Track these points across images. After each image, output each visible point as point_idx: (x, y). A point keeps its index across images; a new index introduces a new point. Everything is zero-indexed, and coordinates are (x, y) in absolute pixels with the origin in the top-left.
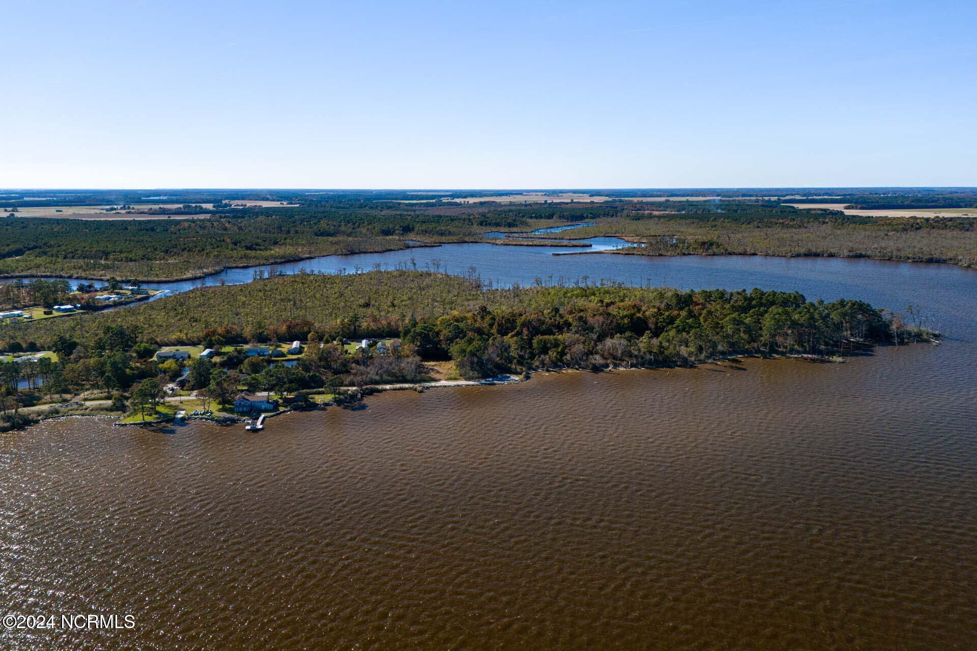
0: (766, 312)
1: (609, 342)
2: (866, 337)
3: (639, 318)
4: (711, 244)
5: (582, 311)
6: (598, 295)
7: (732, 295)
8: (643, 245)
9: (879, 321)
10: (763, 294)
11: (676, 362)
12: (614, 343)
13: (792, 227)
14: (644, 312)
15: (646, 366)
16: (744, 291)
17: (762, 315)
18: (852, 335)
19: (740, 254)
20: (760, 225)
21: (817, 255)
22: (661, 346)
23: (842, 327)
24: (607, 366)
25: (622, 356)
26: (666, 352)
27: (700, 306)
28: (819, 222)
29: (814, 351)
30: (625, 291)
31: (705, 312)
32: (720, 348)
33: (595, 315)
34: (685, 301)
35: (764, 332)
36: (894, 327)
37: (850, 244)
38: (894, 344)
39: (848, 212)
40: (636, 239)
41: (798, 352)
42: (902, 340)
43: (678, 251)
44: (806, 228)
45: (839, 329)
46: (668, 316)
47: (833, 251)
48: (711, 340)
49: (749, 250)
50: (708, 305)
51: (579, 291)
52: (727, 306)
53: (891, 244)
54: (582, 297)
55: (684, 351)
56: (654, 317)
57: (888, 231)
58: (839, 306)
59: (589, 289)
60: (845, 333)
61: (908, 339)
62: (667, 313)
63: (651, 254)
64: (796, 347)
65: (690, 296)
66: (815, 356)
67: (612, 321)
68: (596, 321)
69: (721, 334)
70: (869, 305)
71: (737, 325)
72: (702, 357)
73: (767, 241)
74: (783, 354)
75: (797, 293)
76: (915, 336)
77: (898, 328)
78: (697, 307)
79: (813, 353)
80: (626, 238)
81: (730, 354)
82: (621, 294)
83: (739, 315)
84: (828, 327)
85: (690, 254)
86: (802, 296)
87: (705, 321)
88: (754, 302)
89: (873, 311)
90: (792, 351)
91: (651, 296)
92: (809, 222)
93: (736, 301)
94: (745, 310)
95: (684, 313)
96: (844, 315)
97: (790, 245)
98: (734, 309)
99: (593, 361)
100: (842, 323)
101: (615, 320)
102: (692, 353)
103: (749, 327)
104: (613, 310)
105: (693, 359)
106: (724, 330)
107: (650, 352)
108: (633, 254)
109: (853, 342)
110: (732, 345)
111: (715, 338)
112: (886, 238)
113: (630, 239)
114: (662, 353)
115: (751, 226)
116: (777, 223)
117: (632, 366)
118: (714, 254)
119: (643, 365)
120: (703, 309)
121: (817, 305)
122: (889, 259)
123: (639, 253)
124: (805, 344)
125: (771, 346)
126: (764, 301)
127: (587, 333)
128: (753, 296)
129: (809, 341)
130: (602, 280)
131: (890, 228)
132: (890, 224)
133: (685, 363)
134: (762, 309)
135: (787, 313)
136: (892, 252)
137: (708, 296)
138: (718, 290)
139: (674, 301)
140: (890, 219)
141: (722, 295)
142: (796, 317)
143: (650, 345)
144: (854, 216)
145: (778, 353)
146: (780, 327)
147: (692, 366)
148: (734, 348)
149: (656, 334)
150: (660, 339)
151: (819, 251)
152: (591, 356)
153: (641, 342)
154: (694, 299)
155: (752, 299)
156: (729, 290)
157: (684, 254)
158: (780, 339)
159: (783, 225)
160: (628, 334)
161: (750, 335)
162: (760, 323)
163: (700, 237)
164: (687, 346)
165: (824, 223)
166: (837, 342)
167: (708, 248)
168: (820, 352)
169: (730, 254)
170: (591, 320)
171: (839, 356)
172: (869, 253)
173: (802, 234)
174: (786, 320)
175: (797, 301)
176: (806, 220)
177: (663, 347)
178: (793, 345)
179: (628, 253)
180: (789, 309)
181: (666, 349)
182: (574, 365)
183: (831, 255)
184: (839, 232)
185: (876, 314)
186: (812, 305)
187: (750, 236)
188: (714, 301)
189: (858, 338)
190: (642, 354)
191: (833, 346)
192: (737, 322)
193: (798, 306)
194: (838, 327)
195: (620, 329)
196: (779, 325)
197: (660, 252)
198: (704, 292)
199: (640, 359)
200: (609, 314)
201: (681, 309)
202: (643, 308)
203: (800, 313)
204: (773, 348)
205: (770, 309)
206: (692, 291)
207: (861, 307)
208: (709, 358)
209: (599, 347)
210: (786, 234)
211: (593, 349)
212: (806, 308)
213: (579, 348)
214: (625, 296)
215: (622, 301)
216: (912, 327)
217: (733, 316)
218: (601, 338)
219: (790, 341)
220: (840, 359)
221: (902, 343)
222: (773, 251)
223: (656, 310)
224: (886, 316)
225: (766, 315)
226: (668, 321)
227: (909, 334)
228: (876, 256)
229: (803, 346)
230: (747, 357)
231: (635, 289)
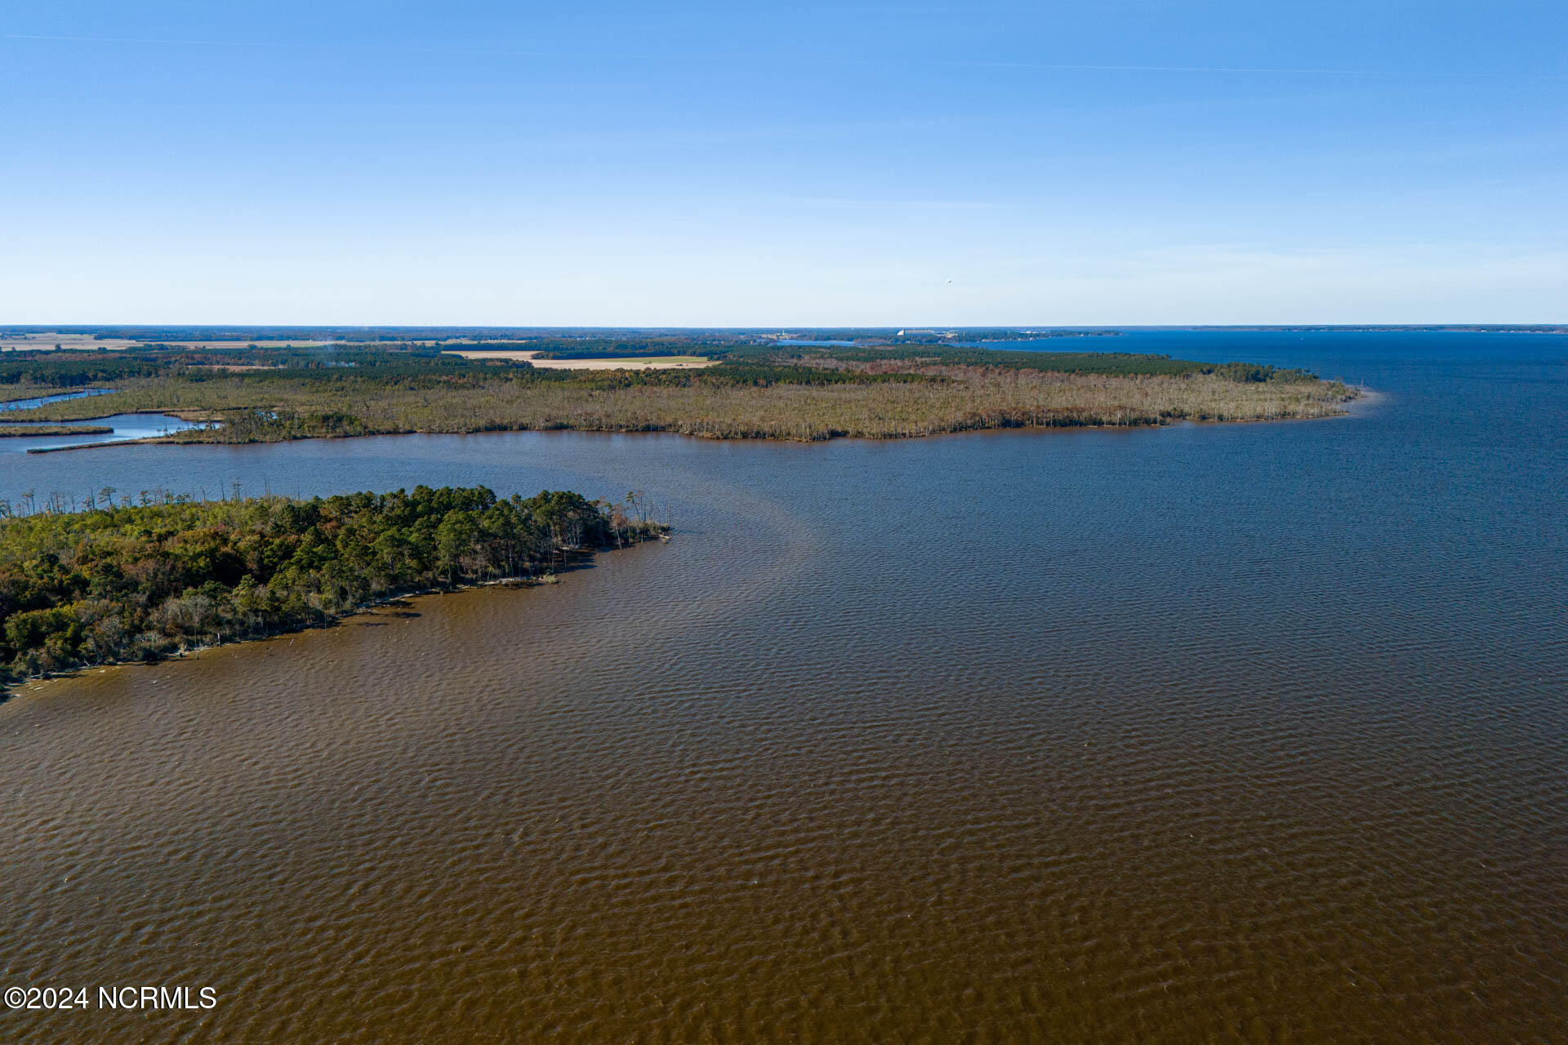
0: (440, 521)
1: (172, 605)
2: (582, 542)
3: (227, 555)
4: (340, 419)
5: (109, 554)
6: (139, 521)
7: (383, 499)
8: (217, 426)
9: (595, 518)
10: (431, 493)
11: (303, 621)
12: (186, 604)
13: (463, 387)
14: (235, 544)
15: (251, 635)
16: (403, 491)
17: (435, 526)
18: (564, 541)
19: (389, 433)
20: (413, 385)
21: (503, 428)
22: (273, 597)
23: (550, 532)
24: (175, 648)
25: (202, 625)
26: (284, 607)
27: (334, 523)
28: (501, 379)
29: (517, 571)
30: (194, 510)
31: (342, 532)
32: (375, 586)
33: (136, 560)
34: (307, 517)
35: (442, 553)
36: (614, 524)
37: (547, 410)
38: (617, 547)
39: (538, 364)
40: (203, 415)
41: (495, 577)
42: (627, 540)
43: (284, 433)
44: (483, 388)
45: (545, 535)
46: (281, 545)
47: (525, 421)
48: (359, 577)
49: (402, 425)
50: (347, 520)
51: (96, 517)
52: (378, 518)
53: (599, 407)
54: (106, 527)
55: (315, 600)
56: (255, 549)
57: (592, 389)
58: (543, 502)
59: (117, 511)
60: (555, 540)
61: (633, 538)
62: (277, 541)
63: (234, 440)
64: (490, 569)
65: (315, 508)
66: (519, 579)
67: (173, 568)
68: (143, 571)
69: (374, 564)
70: (580, 496)
71: (398, 546)
72: (347, 605)
73: (426, 411)
74: (472, 582)
75: (482, 487)
76: (641, 533)
77: (619, 525)
78: (329, 526)
79: (516, 575)
80: (183, 415)
81: (393, 593)
82: (187, 515)
83: (399, 530)
84: (531, 534)
85: (306, 437)
86: (490, 492)
87: (346, 546)
88: (420, 508)
89: (586, 504)
90: (486, 576)
91: (245, 513)
92: (486, 379)
93: (393, 509)
94: (407, 521)
95: (307, 537)
96: (550, 514)
97: (463, 416)
98: (390, 521)
99: (145, 644)
100: (549, 526)
101: (179, 565)
102: (330, 601)
103: (417, 547)
104: (173, 546)
105: (332, 611)
106: (378, 556)
107: (256, 612)
108: (201, 442)
109: (567, 551)
110: (394, 579)
111: (366, 572)
112: (590, 399)
113: (191, 415)
114: (278, 609)
115: (400, 386)
116: (439, 382)
117: (224, 639)
118: (346, 436)
119: (244, 635)
120: (339, 527)
121: (511, 502)
122: (598, 428)
123: (211, 440)
124: (503, 563)
125: (454, 573)
126: (434, 505)
127: (126, 595)
128: (418, 498)
129: (508, 558)
130: (143, 493)
131: (593, 385)
132: (593, 380)
133: (321, 621)
134: (433, 517)
135: (472, 520)
136: (600, 420)
137: (344, 504)
138: (360, 494)
139: (288, 520)
140: (592, 372)
141: (367, 501)
142: (486, 523)
143: (253, 601)
144: (546, 370)
145: (465, 581)
146: (464, 542)
147: (333, 622)
148: (398, 584)
149: (262, 578)
150: (270, 585)
151: (505, 422)
152: (138, 636)
153: (237, 595)
154: (323, 513)
155: (413, 504)
156: (378, 492)
157: (295, 438)
158: (465, 561)
159: (449, 385)
160: (209, 585)
161: (420, 560)
162: (433, 539)
163: (319, 408)
164: (319, 592)
165: (507, 380)
166: (546, 553)
167: (335, 425)
168: (524, 572)
169: (373, 433)
170: (130, 571)
171: (551, 574)
172: (572, 422)
173: (478, 398)
174: (472, 530)
175: (482, 499)
176: (481, 376)
177: (278, 599)
178: (486, 567)
179: (191, 441)
180: (474, 513)
181: (284, 602)
182: (104, 658)
183: (523, 428)
184: (528, 392)
185: (591, 508)
186: (506, 503)
187: (401, 404)
188: (356, 512)
189: (572, 545)
190: (240, 616)
191: (541, 561)
192: (397, 542)
193: (486, 507)
194: (545, 533)
195: (193, 579)
196: (461, 541)
197: (252, 437)
198: (337, 498)
199: (237, 627)
200: (166, 555)
201: (302, 530)
202: (233, 537)
203: (491, 518)
204: (456, 578)
205: (446, 517)
206: (317, 498)
207: (572, 501)
208: (358, 605)
209: (154, 616)
210: (455, 398)
211: (142, 621)
212: (498, 509)
213: (111, 625)
214: (194, 518)
215: (190, 527)
216: (635, 520)
217: (389, 533)
218: (156, 598)
219: (481, 562)
220: (552, 579)
221: (626, 545)
222: (439, 427)
223: (256, 537)
224: (604, 511)
225: (441, 526)
226: (280, 553)
227: (634, 530)
228: (580, 426)
229: (500, 567)
230: (417, 596)
231: (212, 505)
